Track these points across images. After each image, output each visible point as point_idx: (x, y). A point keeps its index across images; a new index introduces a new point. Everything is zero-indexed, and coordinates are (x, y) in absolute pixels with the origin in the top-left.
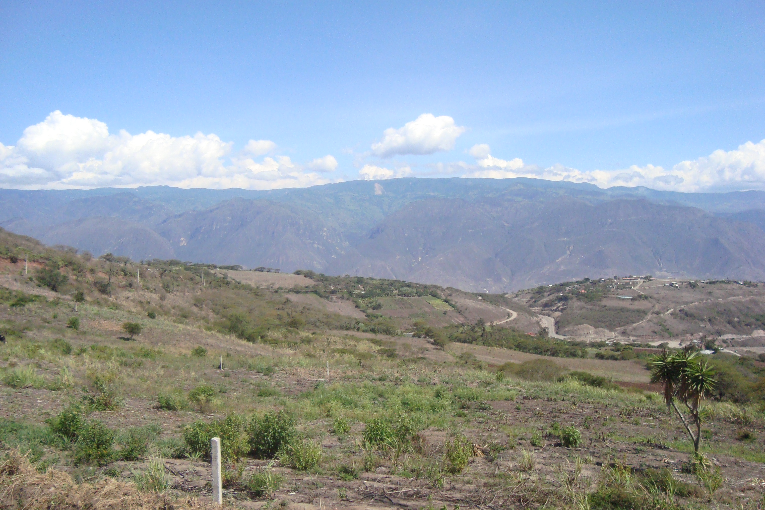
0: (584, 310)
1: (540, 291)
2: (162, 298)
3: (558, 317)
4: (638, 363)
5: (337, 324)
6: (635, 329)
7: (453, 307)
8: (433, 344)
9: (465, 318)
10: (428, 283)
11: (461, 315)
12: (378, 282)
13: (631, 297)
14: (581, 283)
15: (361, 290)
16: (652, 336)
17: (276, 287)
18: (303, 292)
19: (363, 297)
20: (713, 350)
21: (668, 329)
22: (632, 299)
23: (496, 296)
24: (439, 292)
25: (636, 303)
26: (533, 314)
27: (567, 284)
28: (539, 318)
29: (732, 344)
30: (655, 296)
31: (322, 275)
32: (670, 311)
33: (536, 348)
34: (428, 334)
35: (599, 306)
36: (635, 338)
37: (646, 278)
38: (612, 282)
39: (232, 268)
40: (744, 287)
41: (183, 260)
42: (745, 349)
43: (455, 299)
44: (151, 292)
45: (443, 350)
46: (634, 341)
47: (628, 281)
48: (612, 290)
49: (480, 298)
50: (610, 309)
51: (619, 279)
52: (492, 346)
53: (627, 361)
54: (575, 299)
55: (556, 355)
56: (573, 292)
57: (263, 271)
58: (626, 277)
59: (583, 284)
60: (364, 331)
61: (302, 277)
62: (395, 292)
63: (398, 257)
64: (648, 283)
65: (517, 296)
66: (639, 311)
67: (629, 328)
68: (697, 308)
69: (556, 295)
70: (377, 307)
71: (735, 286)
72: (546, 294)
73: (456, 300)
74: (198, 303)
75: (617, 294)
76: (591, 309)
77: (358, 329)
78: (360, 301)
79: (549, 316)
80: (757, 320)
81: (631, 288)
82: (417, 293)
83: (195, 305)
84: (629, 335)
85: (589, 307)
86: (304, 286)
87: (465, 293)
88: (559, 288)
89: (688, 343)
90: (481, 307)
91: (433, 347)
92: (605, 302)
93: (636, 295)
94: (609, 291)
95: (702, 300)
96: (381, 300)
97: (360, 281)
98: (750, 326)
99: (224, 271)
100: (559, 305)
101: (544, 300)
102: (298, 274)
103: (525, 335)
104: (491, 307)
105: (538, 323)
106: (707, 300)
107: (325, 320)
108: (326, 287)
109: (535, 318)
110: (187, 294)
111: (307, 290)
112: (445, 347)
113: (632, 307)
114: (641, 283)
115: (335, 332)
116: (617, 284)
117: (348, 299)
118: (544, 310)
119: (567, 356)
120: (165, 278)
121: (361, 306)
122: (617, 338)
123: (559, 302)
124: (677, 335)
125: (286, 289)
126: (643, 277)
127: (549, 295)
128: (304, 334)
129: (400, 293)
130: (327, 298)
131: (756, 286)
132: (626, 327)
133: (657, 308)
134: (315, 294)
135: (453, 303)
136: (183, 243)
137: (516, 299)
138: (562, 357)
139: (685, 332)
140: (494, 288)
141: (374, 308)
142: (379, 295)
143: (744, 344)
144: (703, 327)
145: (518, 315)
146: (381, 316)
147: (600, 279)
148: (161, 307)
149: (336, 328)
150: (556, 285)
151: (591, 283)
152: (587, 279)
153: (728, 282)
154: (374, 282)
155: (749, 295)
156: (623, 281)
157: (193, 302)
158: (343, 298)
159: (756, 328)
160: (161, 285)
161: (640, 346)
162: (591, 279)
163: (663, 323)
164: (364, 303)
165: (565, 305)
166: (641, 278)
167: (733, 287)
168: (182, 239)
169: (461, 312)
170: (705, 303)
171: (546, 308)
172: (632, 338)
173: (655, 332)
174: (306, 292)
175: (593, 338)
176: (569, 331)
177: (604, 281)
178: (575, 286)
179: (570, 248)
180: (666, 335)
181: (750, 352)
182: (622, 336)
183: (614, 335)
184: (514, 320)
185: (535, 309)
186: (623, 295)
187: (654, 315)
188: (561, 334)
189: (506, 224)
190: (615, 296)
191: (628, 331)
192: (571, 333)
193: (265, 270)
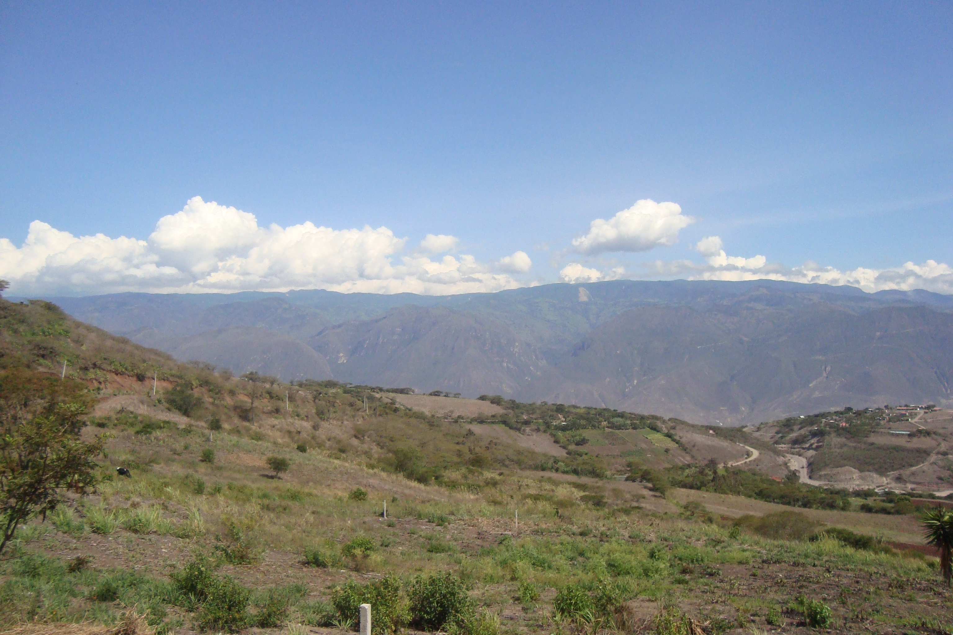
0: (845, 449)
1: (788, 424)
2: (315, 427)
3: (812, 457)
4: (918, 518)
5: (531, 463)
6: (913, 474)
7: (677, 443)
8: (651, 489)
9: (693, 457)
10: (646, 413)
11: (687, 453)
12: (582, 411)
13: (908, 433)
14: (841, 413)
15: (561, 420)
16: (937, 484)
17: (455, 415)
18: (489, 422)
19: (564, 429)
22: (909, 435)
23: (732, 430)
24: (659, 424)
25: (915, 440)
26: (778, 453)
27: (823, 415)
28: (787, 459)
30: (941, 431)
31: (513, 402)
33: (782, 497)
34: (645, 476)
35: (865, 443)
36: (914, 486)
37: (928, 408)
38: (883, 413)
39: (402, 391)
41: (341, 382)
43: (679, 434)
44: (302, 419)
45: (664, 498)
46: (912, 489)
47: (903, 412)
48: (882, 422)
49: (711, 432)
50: (879, 448)
51: (891, 409)
52: (727, 494)
53: (904, 515)
54: (833, 435)
55: (808, 506)
56: (831, 426)
57: (439, 395)
58: (900, 406)
59: (845, 415)
60: (564, 472)
61: (487, 403)
62: (604, 423)
63: (608, 379)
64: (929, 415)
65: (759, 429)
66: (918, 451)
67: (906, 472)
69: (810, 429)
70: (582, 442)
72: (796, 428)
73: (681, 435)
74: (359, 434)
75: (890, 428)
76: (855, 448)
77: (557, 470)
78: (560, 434)
79: (800, 455)
81: (908, 420)
82: (632, 424)
83: (356, 437)
84: (905, 482)
85: (851, 444)
86: (491, 414)
87: (693, 426)
88: (812, 420)
90: (713, 443)
91: (651, 493)
92: (873, 439)
93: (915, 430)
94: (878, 424)
96: (587, 433)
97: (560, 409)
99: (391, 395)
100: (812, 441)
101: (793, 435)
102: (483, 400)
103: (769, 480)
104: (725, 444)
105: (786, 464)
107: (515, 458)
108: (517, 417)
109: (782, 458)
110: (345, 422)
111: (493, 420)
112: (667, 493)
113: (909, 445)
114: (921, 415)
115: (528, 473)
116: (888, 415)
117: (545, 432)
118: (794, 448)
119: (824, 508)
120: (320, 402)
121: (561, 441)
122: (889, 486)
123: (813, 438)
125: (468, 418)
126: (923, 406)
127: (800, 429)
128: (488, 475)
129: (610, 425)
130: (519, 430)
132: (902, 472)
133: (943, 448)
134: (504, 425)
135: (677, 438)
136: (343, 360)
137: (757, 434)
138: (817, 509)
140: (729, 420)
141: (577, 444)
142: (584, 427)
145: (760, 454)
146: (586, 454)
147: (867, 409)
148: (314, 438)
149: (530, 468)
150: (809, 416)
151: (854, 413)
152: (849, 409)
154: (578, 411)
156: (897, 411)
157: (353, 432)
158: (538, 430)
160: (314, 411)
161: (920, 496)
162: (855, 409)
164: (566, 438)
165: (820, 442)
166: (921, 408)
168: (342, 355)
169: (688, 450)
171: (796, 446)
172: (910, 486)
173: (941, 479)
174: (493, 423)
175: (858, 485)
176: (825, 475)
177: (872, 411)
178: (834, 417)
179: (827, 369)
182: (896, 483)
183: (886, 482)
184: (755, 460)
185: (782, 447)
186: (897, 429)
187: (940, 456)
188: (815, 479)
189: (745, 339)
190: (886, 431)
191: (904, 477)
192: (829, 478)
193: (442, 395)
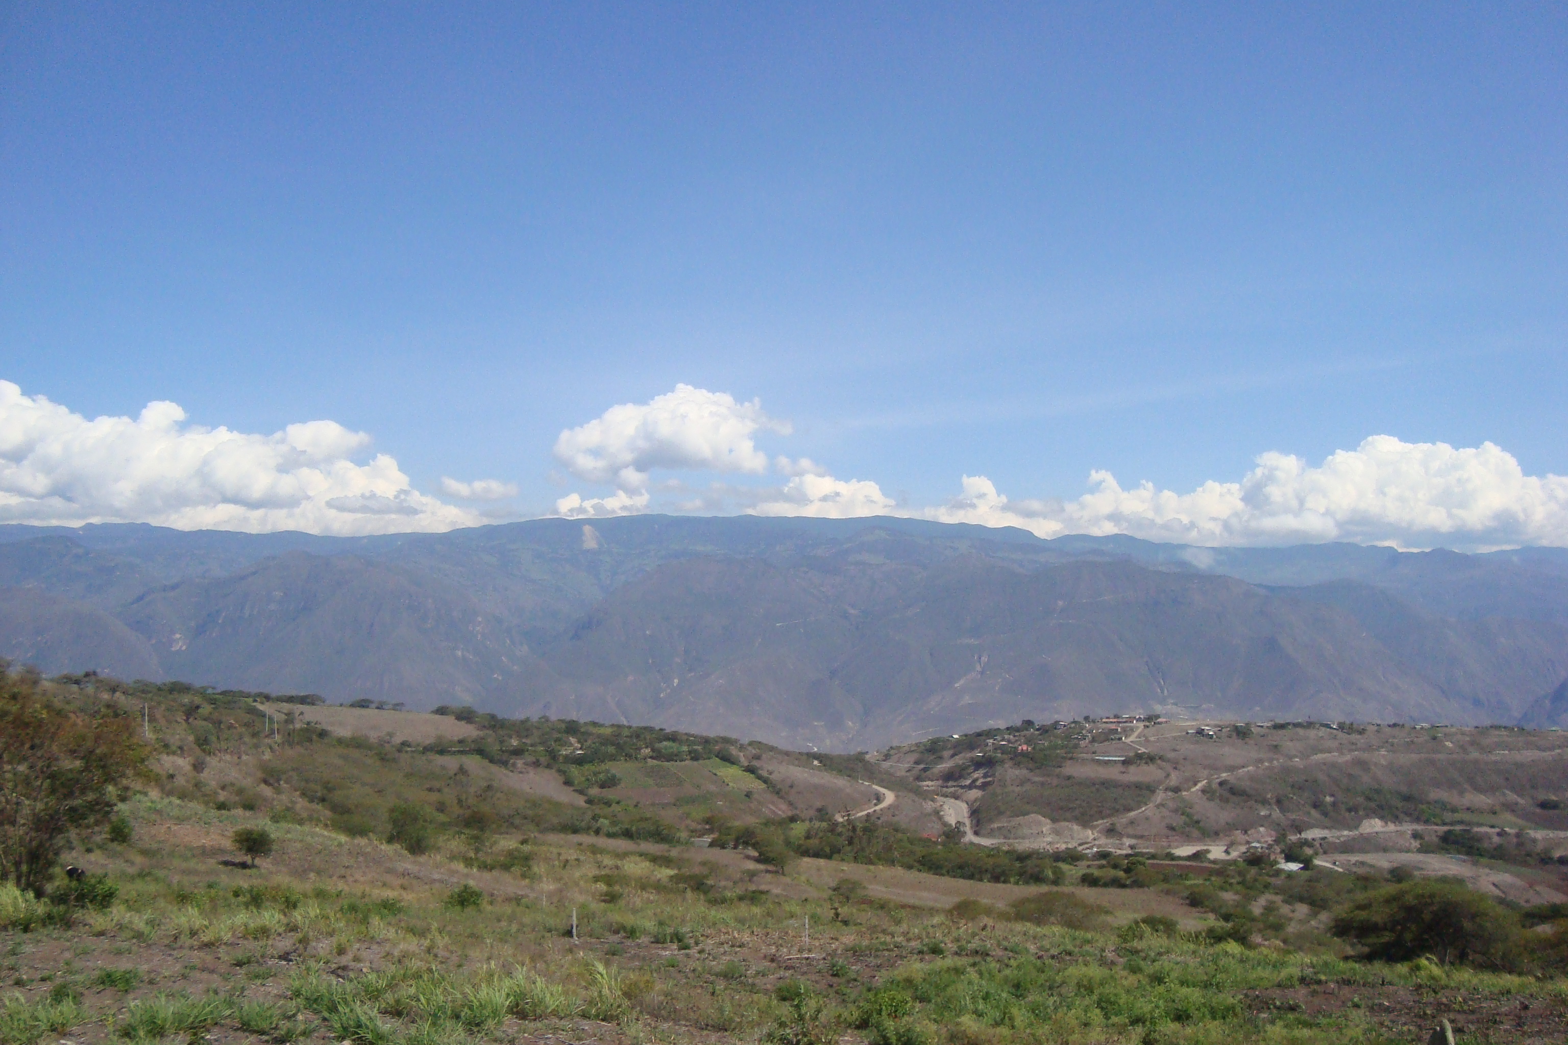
0: (1027, 787)
1: (934, 749)
2: (198, 767)
3: (975, 801)
4: (1168, 892)
5: (555, 821)
6: (1132, 823)
7: (764, 782)
8: (758, 860)
9: (791, 804)
10: (712, 734)
11: (782, 798)
12: (609, 731)
13: (1123, 759)
14: (1018, 730)
15: (574, 747)
16: (1167, 837)
17: (397, 740)
18: (455, 752)
19: (579, 761)
20: (1300, 862)
21: (1198, 822)
22: (1124, 762)
23: (847, 759)
24: (733, 751)
25: (1132, 769)
26: (925, 795)
27: (991, 733)
28: (938, 804)
29: (1326, 848)
30: (1171, 755)
31: (493, 717)
32: (1199, 786)
33: (961, 867)
34: (745, 839)
35: (1058, 776)
36: (1133, 841)
37: (1149, 719)
38: (1083, 728)
39: (303, 700)
40: (1340, 734)
41: (198, 683)
42: (1354, 858)
43: (766, 766)
44: (174, 753)
45: (783, 874)
46: (1132, 847)
47: (1113, 726)
48: (1082, 743)
49: (816, 762)
50: (1080, 784)
51: (1094, 722)
52: (874, 863)
53: (1146, 889)
54: (1008, 764)
55: (1002, 879)
56: (1003, 749)
57: (368, 707)
58: (1108, 718)
59: (1023, 733)
60: (610, 835)
61: (450, 720)
62: (647, 751)
63: (631, 678)
64: (1152, 730)
65: (887, 757)
66: (1138, 786)
67: (1121, 821)
68: (1252, 778)
69: (969, 755)
70: (610, 782)
71: (1323, 732)
72: (946, 754)
73: (770, 768)
74: (270, 777)
75: (1094, 753)
76: (1043, 784)
77: (597, 832)
78: (574, 771)
79: (957, 798)
80: (1369, 799)
81: (1120, 739)
82: (690, 752)
83: (266, 782)
84: (1120, 835)
85: (1037, 779)
86: (456, 739)
87: (787, 754)
88: (971, 741)
89: (1243, 849)
90: (821, 781)
91: (761, 867)
92: (1070, 769)
93: (1132, 754)
94: (1075, 746)
95: (1261, 761)
96: (618, 768)
97: (572, 728)
98: (1356, 811)
99: (286, 707)
100: (976, 775)
101: (945, 766)
102: (442, 714)
103: (921, 840)
104: (841, 782)
105: (937, 813)
106: (1271, 760)
107: (530, 813)
108: (502, 742)
109: (930, 803)
110: (244, 757)
111: (464, 747)
112: (787, 867)
113: (1124, 779)
114: (1139, 730)
115: (552, 837)
116: (1090, 731)
117: (548, 766)
118: (947, 787)
119: (1027, 883)
121: (576, 782)
122: (1096, 842)
123: (975, 770)
124: (1217, 834)
125: (418, 745)
126: (1142, 717)
127: (953, 756)
129: (654, 755)
130: (505, 764)
131: (1362, 732)
132: (1114, 819)
133: (1174, 780)
134: (478, 756)
135: (765, 774)
136: (180, 643)
137: (886, 765)
138: (1017, 883)
139: (1230, 827)
140: (828, 742)
141: (602, 786)
142: (613, 758)
143: (1346, 848)
144: (1265, 817)
145: (897, 796)
146: (618, 803)
147: (1057, 723)
149: (553, 829)
150: (966, 736)
151: (1038, 730)
152: (1029, 723)
153: (1310, 725)
154: (602, 731)
155: (1351, 750)
156: (1104, 725)
158: (536, 764)
159: (1368, 816)
160: (191, 738)
161: (1153, 857)
162: (1038, 723)
163: (1188, 810)
164: (583, 775)
165: (990, 777)
166: (1139, 720)
167: (1321, 734)
168: (178, 636)
169: (782, 794)
170: (1267, 768)
171: (950, 783)
172: (1128, 842)
173: (1171, 828)
174: (461, 752)
175: (1050, 843)
176: (999, 828)
177: (1065, 726)
178: (1006, 737)
179: (983, 658)
180: (1196, 833)
181: (1363, 863)
182: (1108, 837)
183: (1091, 837)
184: (889, 808)
185: (928, 785)
186: (1105, 754)
187: (1170, 794)
188: (984, 836)
189: (852, 611)
190: (1089, 756)
191: (1119, 828)
192: (1006, 833)
193: (374, 706)
